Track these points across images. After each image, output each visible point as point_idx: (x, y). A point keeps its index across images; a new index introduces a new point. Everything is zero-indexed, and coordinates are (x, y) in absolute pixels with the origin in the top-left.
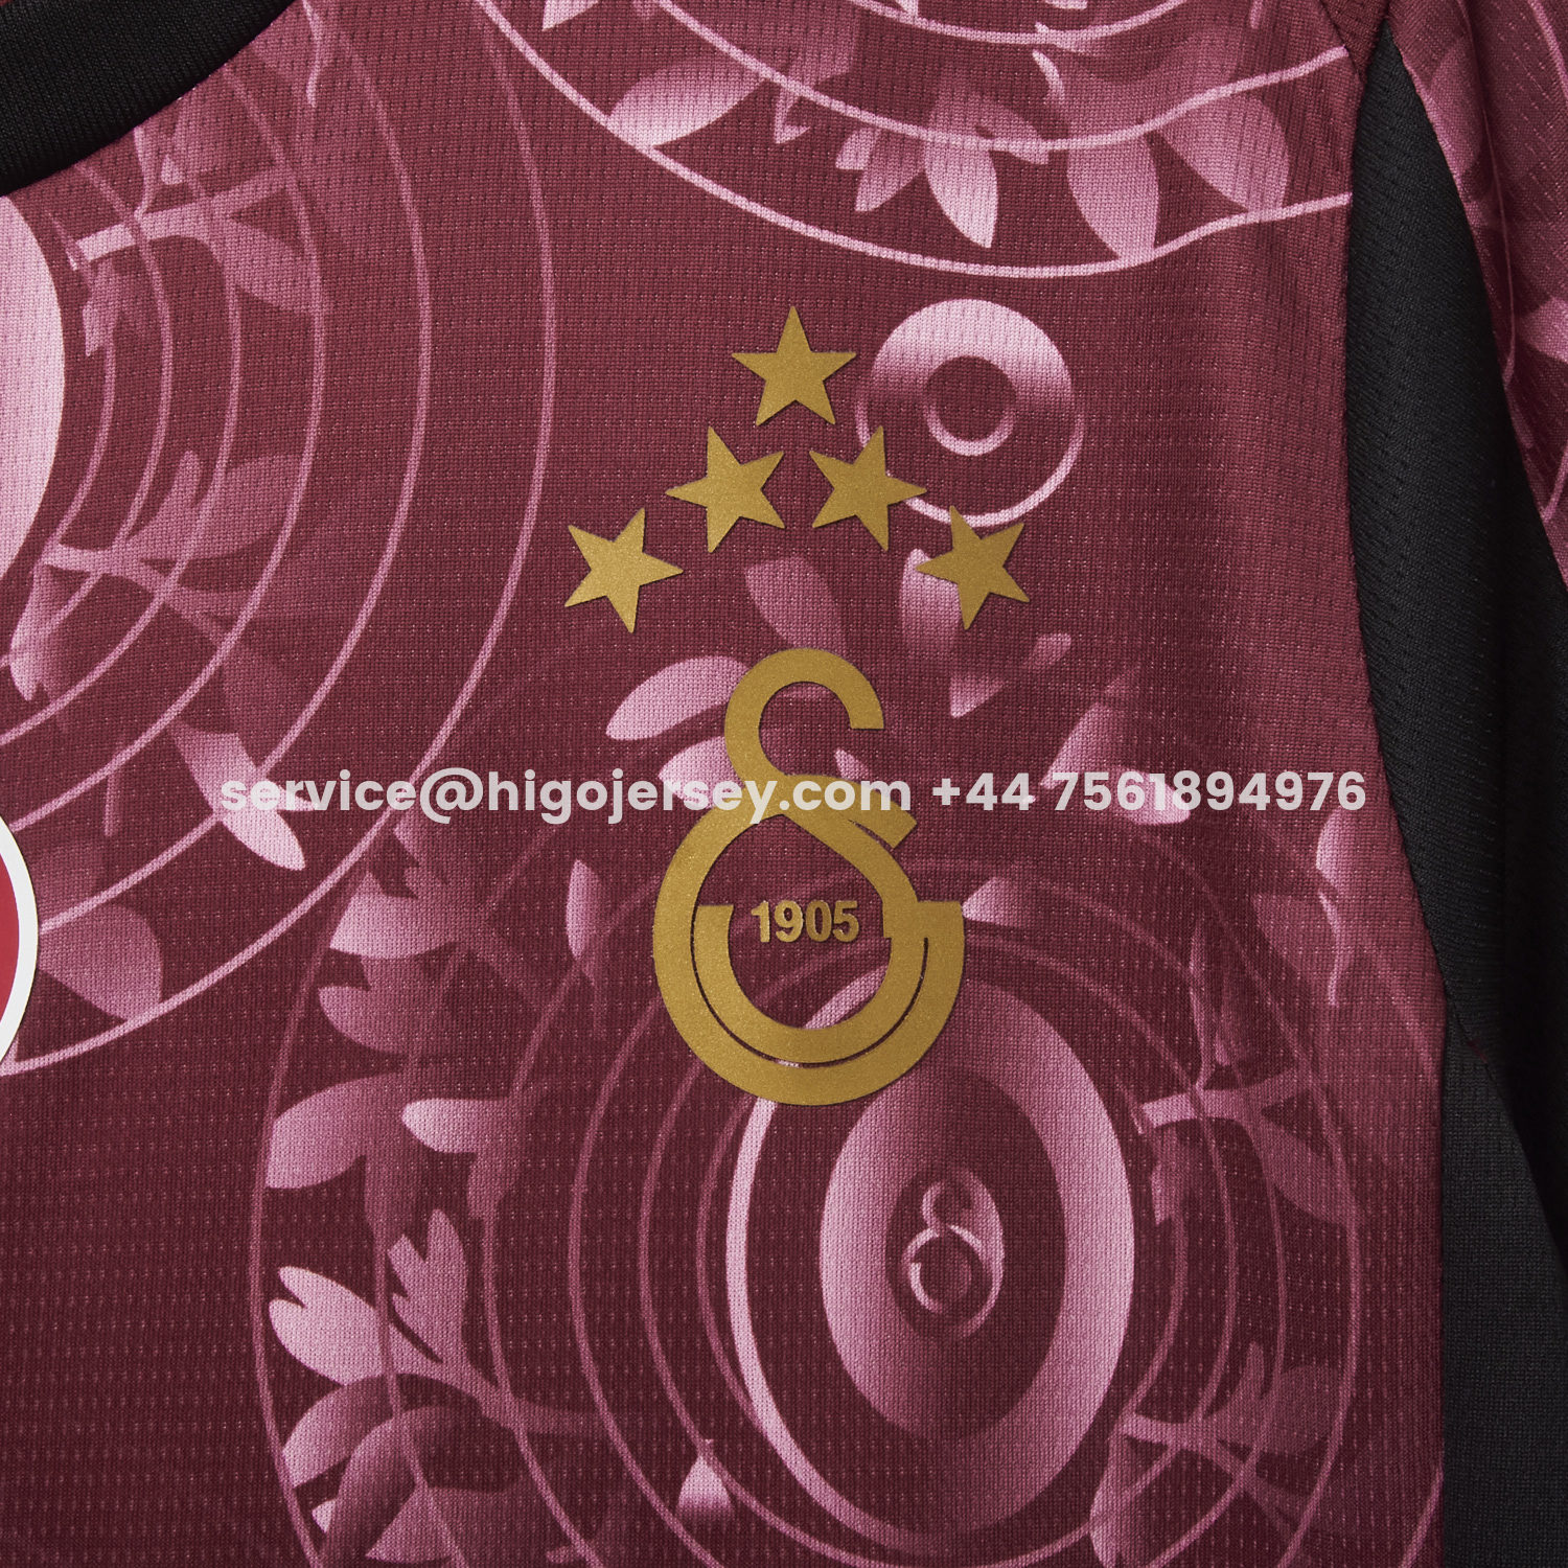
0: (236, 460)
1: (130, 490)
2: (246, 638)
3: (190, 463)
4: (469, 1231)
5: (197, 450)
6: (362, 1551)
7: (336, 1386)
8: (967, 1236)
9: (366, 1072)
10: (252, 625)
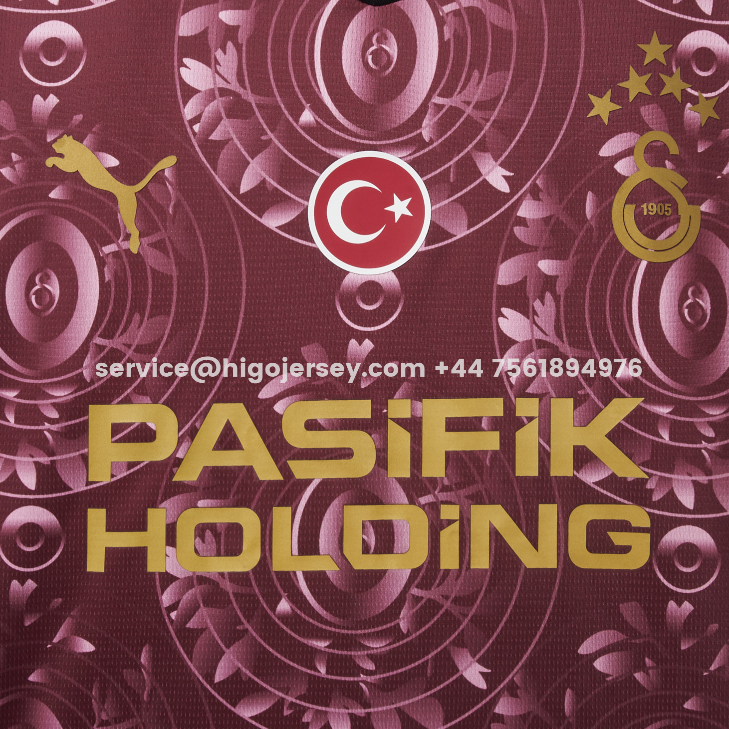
0: (490, 73)
1: (458, 81)
2: (492, 125)
3: (476, 73)
4: (556, 298)
5: (478, 69)
6: (524, 390)
7: (517, 342)
8: (701, 302)
9: (527, 252)
10: (494, 121)
